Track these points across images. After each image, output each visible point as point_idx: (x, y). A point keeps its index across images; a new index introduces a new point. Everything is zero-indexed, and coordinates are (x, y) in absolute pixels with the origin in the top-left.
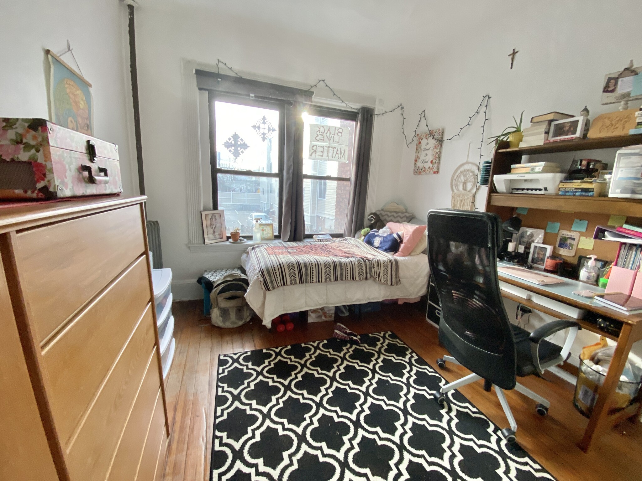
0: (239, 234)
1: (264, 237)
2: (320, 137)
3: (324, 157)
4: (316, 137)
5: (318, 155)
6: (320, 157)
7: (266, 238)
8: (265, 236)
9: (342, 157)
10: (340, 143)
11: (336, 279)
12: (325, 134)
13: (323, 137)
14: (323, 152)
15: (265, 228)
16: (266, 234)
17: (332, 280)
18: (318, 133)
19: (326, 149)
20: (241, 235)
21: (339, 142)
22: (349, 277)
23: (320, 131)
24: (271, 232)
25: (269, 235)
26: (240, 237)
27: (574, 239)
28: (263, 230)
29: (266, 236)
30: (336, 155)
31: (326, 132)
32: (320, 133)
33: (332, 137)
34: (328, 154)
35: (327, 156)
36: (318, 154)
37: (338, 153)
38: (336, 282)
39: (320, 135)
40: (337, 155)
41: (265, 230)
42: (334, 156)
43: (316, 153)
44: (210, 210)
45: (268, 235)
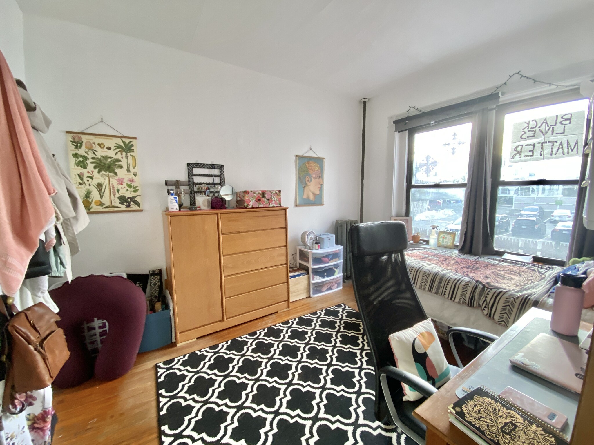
0: (420, 237)
1: (443, 245)
2: (529, 134)
3: (534, 157)
4: (522, 135)
5: (525, 156)
6: (529, 158)
7: (446, 245)
8: (444, 243)
9: (570, 151)
10: (566, 133)
11: (430, 290)
12: (537, 129)
13: (533, 132)
14: (533, 151)
15: (446, 236)
16: (446, 242)
17: (427, 289)
18: (526, 130)
19: (538, 146)
20: (421, 238)
21: (563, 133)
22: (447, 293)
23: (528, 126)
24: (452, 241)
25: (449, 244)
26: (421, 240)
28: (443, 238)
29: (446, 244)
30: (558, 151)
31: (539, 126)
32: (529, 129)
33: (551, 129)
34: (541, 151)
35: (541, 155)
36: (523, 154)
37: (562, 148)
38: (429, 293)
39: (529, 131)
40: (560, 151)
41: (446, 237)
42: (554, 152)
43: (520, 155)
44: (402, 216)
45: (447, 243)
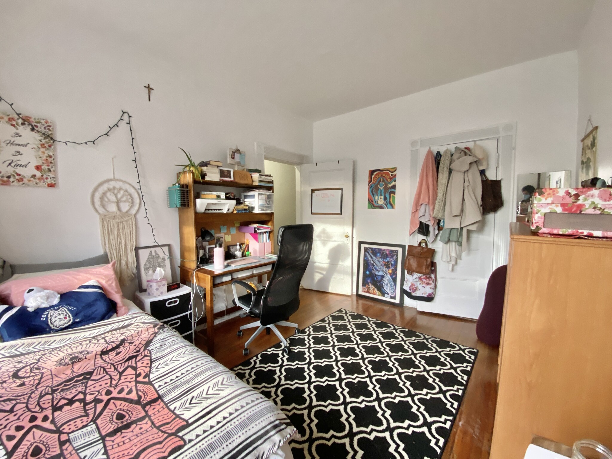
27: (222, 238)
